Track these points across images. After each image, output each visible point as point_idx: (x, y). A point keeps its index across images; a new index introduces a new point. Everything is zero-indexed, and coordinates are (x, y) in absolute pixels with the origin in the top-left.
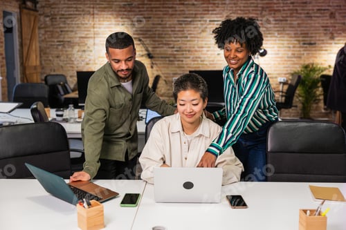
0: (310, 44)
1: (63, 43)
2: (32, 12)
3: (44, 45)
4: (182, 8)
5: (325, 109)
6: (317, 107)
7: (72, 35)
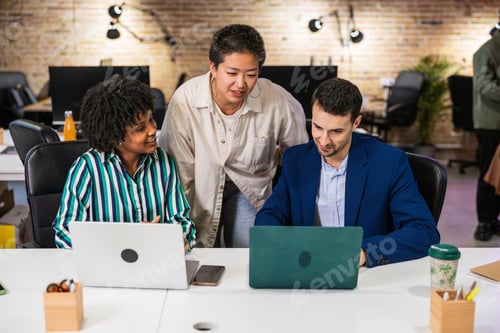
6: (442, 127)
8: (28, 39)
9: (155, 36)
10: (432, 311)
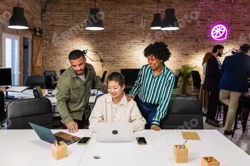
0: (186, 55)
1: (55, 54)
2: (39, 38)
3: (45, 55)
4: (119, 36)
5: (194, 89)
6: (190, 88)
7: (60, 49)
8: (57, 60)
9: (97, 59)
10: (174, 152)
